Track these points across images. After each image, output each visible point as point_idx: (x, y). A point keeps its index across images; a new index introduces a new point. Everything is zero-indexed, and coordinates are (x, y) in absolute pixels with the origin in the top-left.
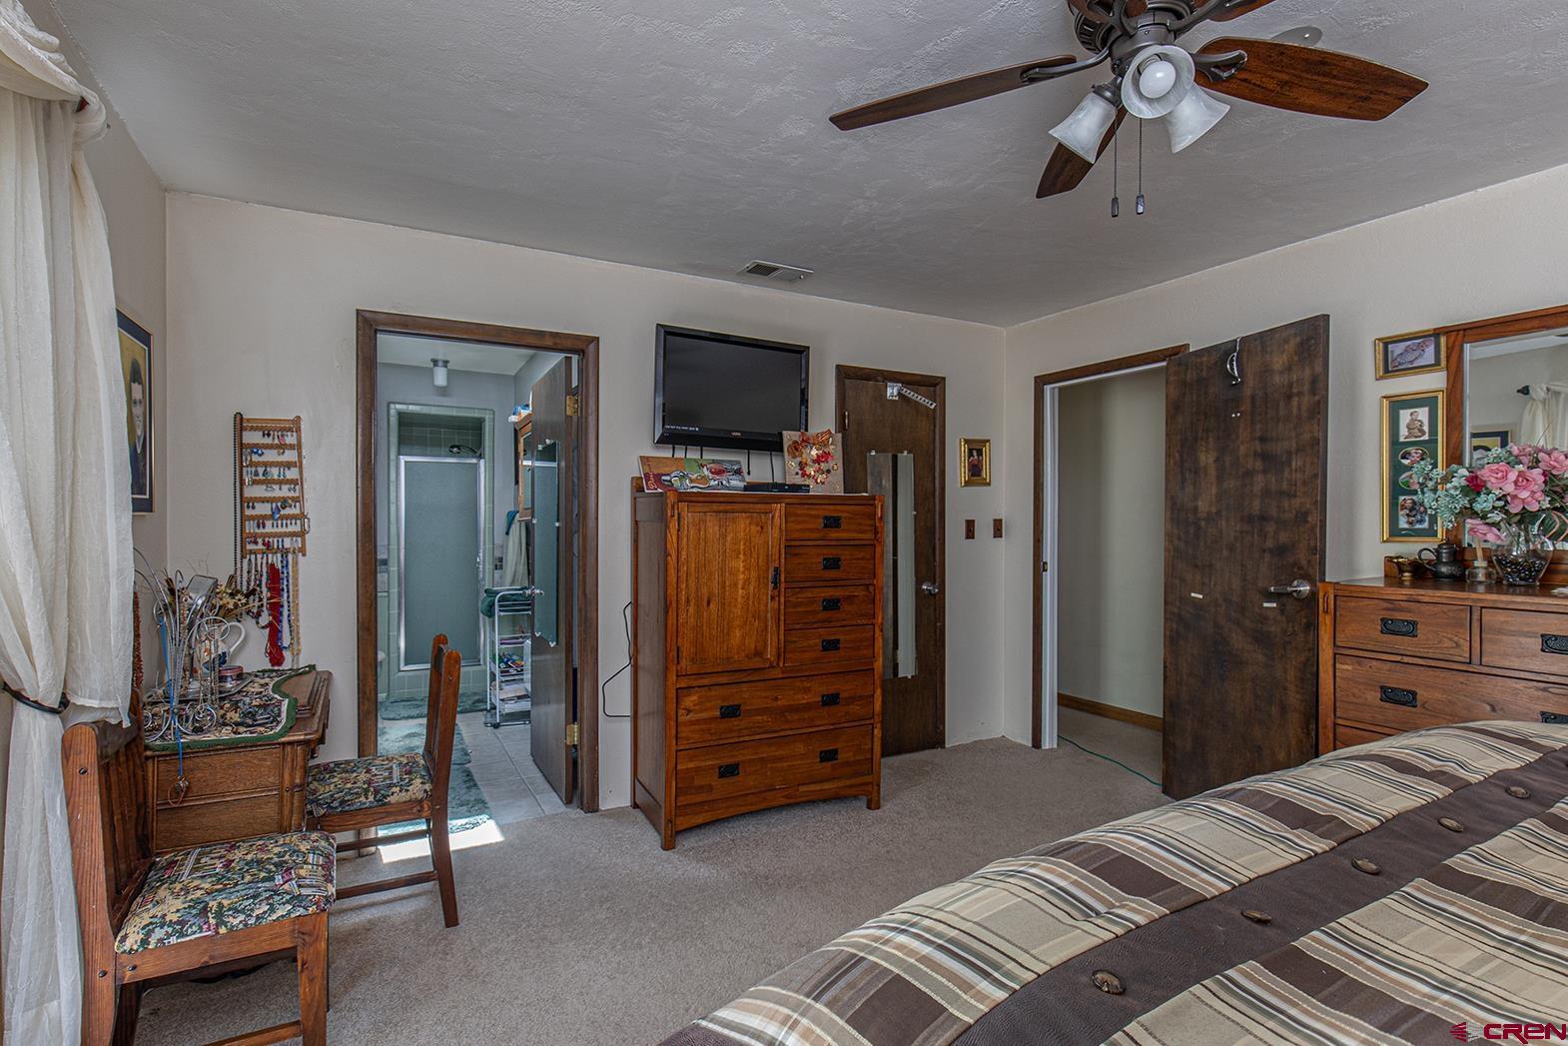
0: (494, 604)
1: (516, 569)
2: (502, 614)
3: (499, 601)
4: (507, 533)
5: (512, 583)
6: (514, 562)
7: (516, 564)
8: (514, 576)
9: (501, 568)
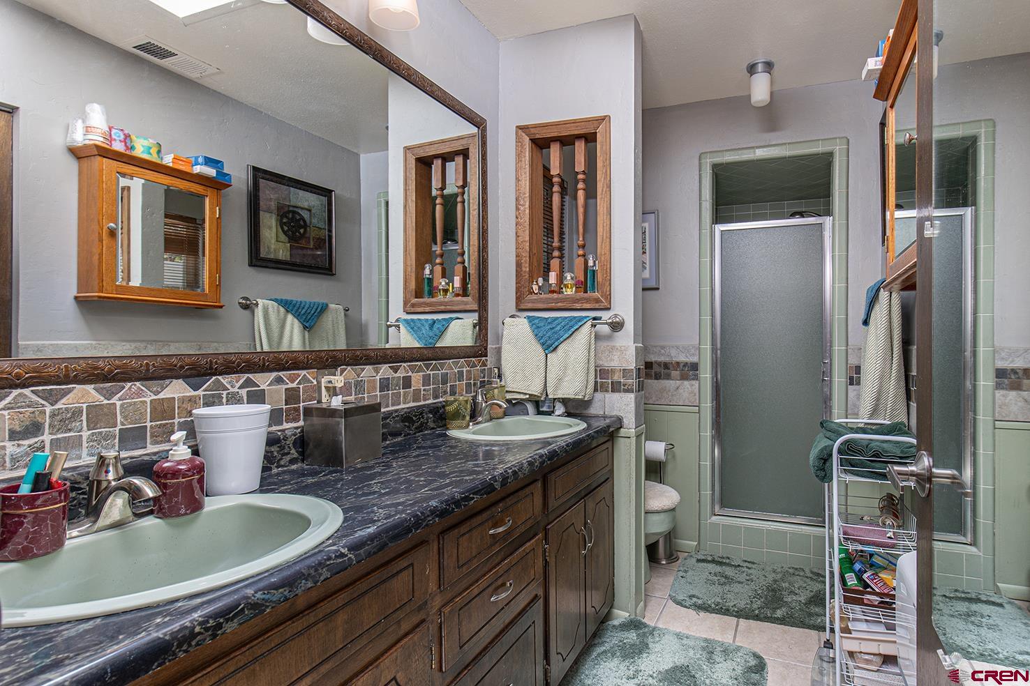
0: (831, 455)
1: (881, 387)
2: (849, 478)
3: (840, 452)
4: (866, 323)
5: (874, 412)
6: (877, 374)
7: (881, 378)
8: (878, 399)
9: (858, 383)
